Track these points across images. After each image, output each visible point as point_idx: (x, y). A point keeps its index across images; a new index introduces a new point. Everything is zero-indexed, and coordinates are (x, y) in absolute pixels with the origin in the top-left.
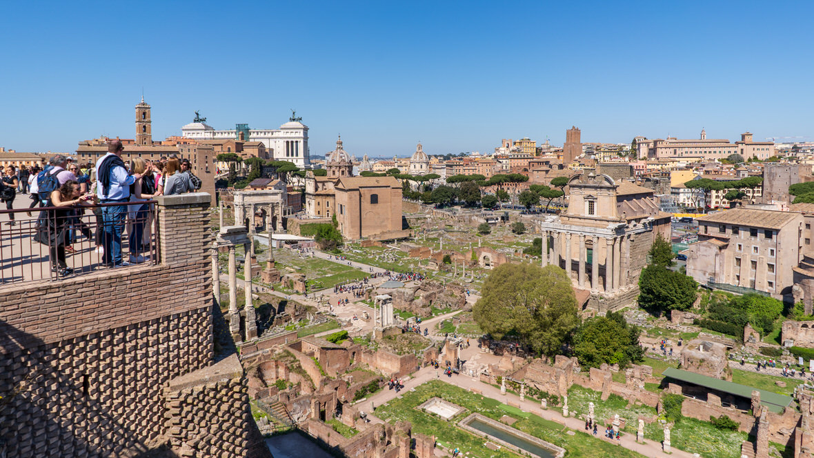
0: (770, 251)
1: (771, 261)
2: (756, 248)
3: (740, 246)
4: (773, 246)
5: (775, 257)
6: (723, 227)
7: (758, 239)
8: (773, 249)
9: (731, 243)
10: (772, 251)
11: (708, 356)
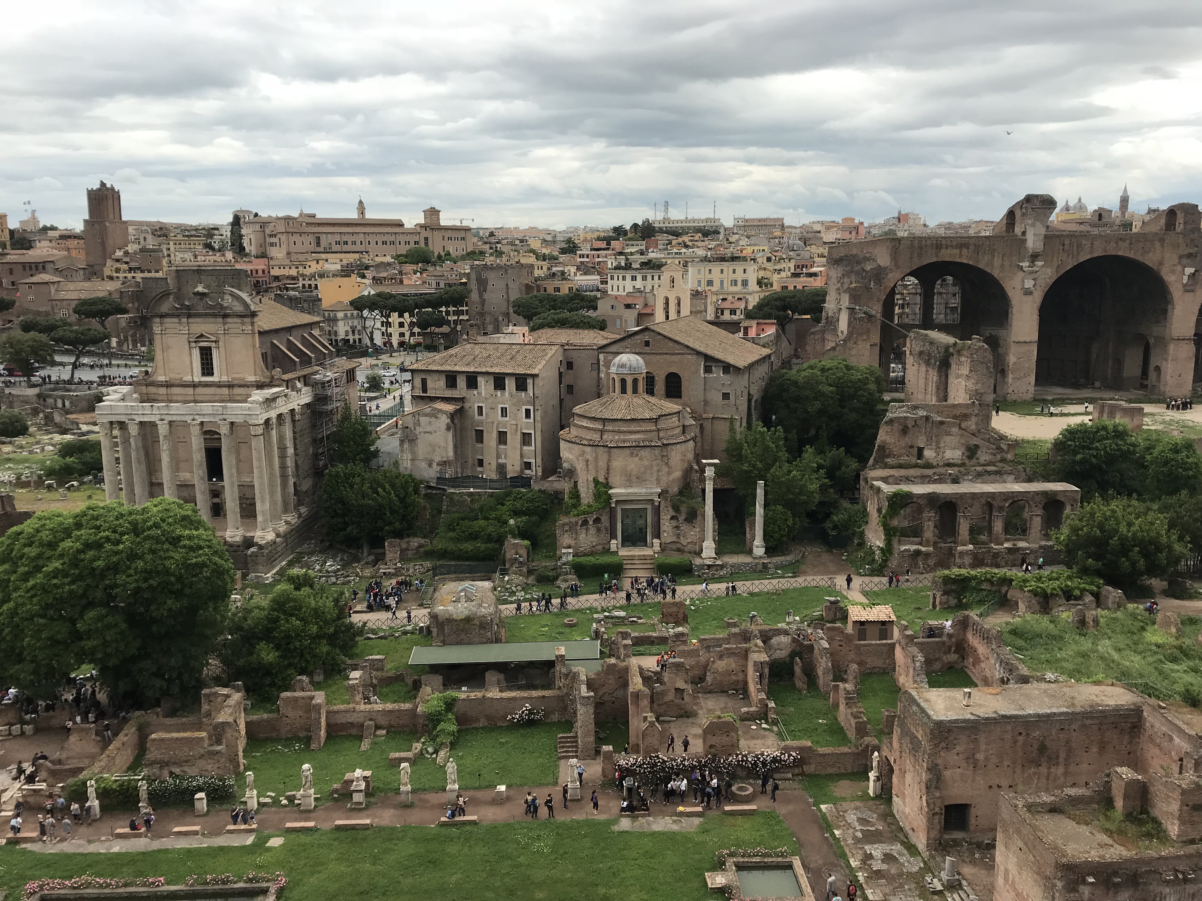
0: (524, 411)
1: (527, 427)
2: (504, 412)
3: (480, 408)
4: (528, 403)
5: (532, 420)
6: (451, 379)
7: (507, 394)
8: (528, 407)
9: (467, 405)
10: (528, 412)
11: (474, 609)
